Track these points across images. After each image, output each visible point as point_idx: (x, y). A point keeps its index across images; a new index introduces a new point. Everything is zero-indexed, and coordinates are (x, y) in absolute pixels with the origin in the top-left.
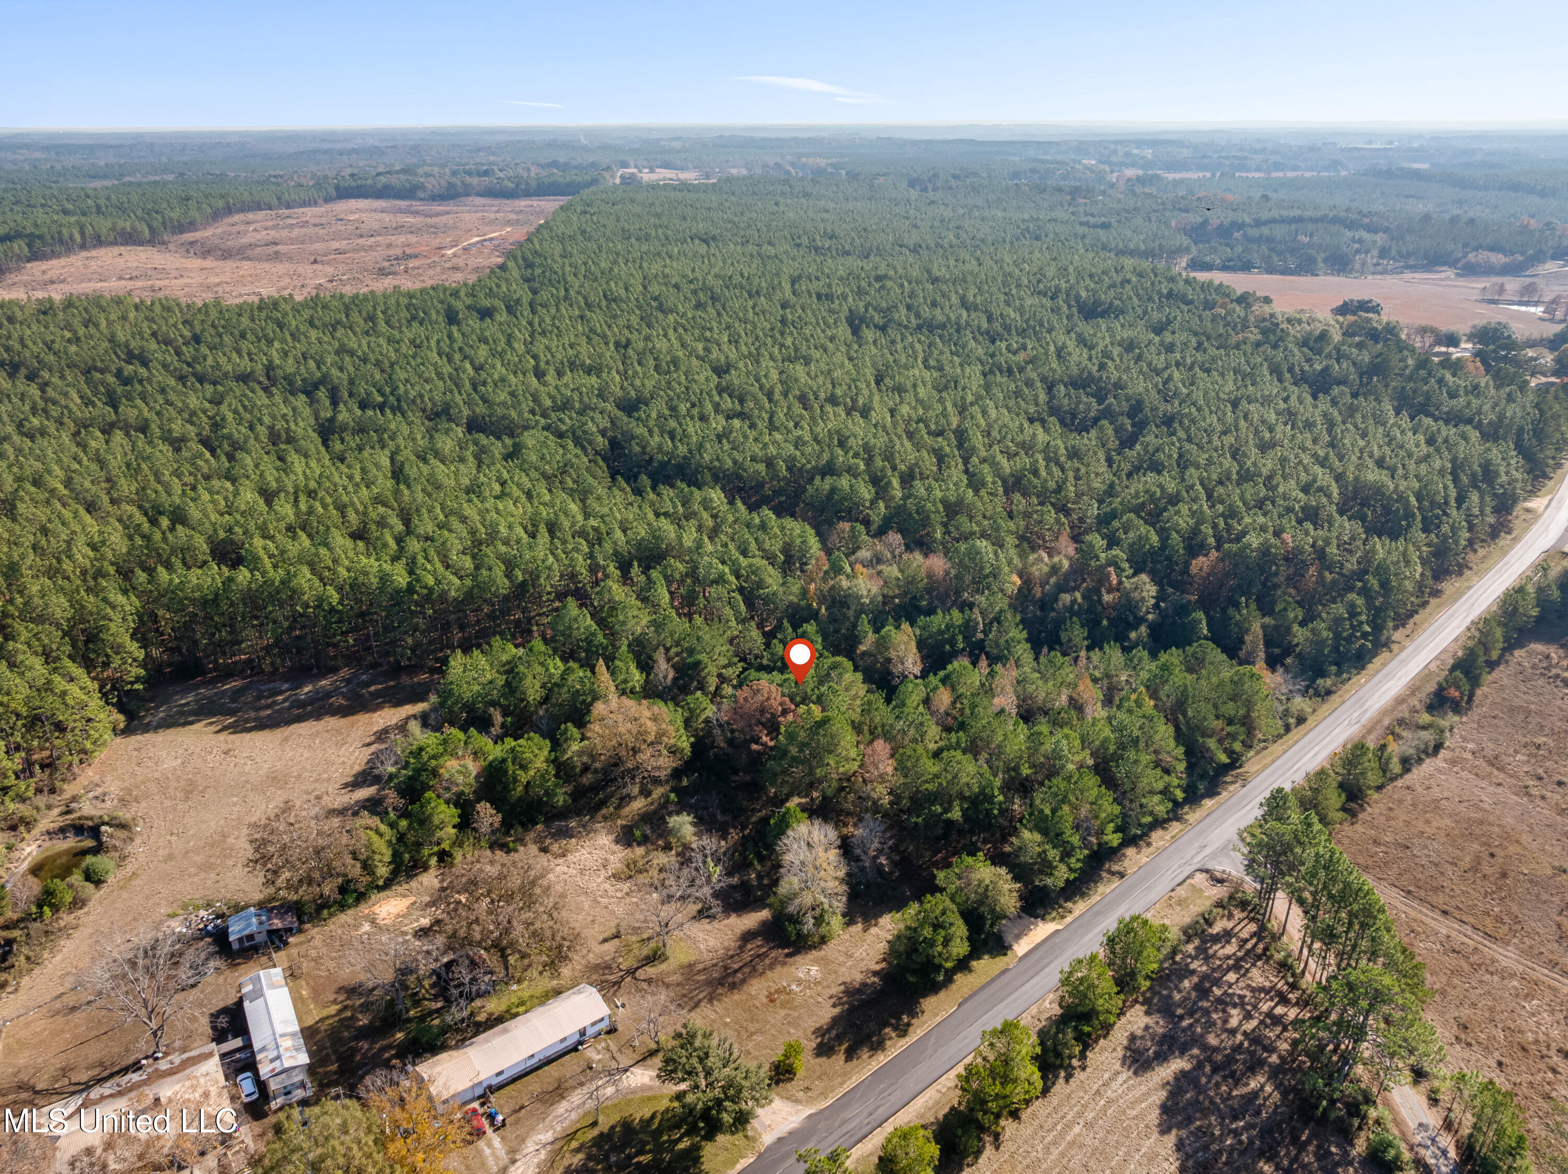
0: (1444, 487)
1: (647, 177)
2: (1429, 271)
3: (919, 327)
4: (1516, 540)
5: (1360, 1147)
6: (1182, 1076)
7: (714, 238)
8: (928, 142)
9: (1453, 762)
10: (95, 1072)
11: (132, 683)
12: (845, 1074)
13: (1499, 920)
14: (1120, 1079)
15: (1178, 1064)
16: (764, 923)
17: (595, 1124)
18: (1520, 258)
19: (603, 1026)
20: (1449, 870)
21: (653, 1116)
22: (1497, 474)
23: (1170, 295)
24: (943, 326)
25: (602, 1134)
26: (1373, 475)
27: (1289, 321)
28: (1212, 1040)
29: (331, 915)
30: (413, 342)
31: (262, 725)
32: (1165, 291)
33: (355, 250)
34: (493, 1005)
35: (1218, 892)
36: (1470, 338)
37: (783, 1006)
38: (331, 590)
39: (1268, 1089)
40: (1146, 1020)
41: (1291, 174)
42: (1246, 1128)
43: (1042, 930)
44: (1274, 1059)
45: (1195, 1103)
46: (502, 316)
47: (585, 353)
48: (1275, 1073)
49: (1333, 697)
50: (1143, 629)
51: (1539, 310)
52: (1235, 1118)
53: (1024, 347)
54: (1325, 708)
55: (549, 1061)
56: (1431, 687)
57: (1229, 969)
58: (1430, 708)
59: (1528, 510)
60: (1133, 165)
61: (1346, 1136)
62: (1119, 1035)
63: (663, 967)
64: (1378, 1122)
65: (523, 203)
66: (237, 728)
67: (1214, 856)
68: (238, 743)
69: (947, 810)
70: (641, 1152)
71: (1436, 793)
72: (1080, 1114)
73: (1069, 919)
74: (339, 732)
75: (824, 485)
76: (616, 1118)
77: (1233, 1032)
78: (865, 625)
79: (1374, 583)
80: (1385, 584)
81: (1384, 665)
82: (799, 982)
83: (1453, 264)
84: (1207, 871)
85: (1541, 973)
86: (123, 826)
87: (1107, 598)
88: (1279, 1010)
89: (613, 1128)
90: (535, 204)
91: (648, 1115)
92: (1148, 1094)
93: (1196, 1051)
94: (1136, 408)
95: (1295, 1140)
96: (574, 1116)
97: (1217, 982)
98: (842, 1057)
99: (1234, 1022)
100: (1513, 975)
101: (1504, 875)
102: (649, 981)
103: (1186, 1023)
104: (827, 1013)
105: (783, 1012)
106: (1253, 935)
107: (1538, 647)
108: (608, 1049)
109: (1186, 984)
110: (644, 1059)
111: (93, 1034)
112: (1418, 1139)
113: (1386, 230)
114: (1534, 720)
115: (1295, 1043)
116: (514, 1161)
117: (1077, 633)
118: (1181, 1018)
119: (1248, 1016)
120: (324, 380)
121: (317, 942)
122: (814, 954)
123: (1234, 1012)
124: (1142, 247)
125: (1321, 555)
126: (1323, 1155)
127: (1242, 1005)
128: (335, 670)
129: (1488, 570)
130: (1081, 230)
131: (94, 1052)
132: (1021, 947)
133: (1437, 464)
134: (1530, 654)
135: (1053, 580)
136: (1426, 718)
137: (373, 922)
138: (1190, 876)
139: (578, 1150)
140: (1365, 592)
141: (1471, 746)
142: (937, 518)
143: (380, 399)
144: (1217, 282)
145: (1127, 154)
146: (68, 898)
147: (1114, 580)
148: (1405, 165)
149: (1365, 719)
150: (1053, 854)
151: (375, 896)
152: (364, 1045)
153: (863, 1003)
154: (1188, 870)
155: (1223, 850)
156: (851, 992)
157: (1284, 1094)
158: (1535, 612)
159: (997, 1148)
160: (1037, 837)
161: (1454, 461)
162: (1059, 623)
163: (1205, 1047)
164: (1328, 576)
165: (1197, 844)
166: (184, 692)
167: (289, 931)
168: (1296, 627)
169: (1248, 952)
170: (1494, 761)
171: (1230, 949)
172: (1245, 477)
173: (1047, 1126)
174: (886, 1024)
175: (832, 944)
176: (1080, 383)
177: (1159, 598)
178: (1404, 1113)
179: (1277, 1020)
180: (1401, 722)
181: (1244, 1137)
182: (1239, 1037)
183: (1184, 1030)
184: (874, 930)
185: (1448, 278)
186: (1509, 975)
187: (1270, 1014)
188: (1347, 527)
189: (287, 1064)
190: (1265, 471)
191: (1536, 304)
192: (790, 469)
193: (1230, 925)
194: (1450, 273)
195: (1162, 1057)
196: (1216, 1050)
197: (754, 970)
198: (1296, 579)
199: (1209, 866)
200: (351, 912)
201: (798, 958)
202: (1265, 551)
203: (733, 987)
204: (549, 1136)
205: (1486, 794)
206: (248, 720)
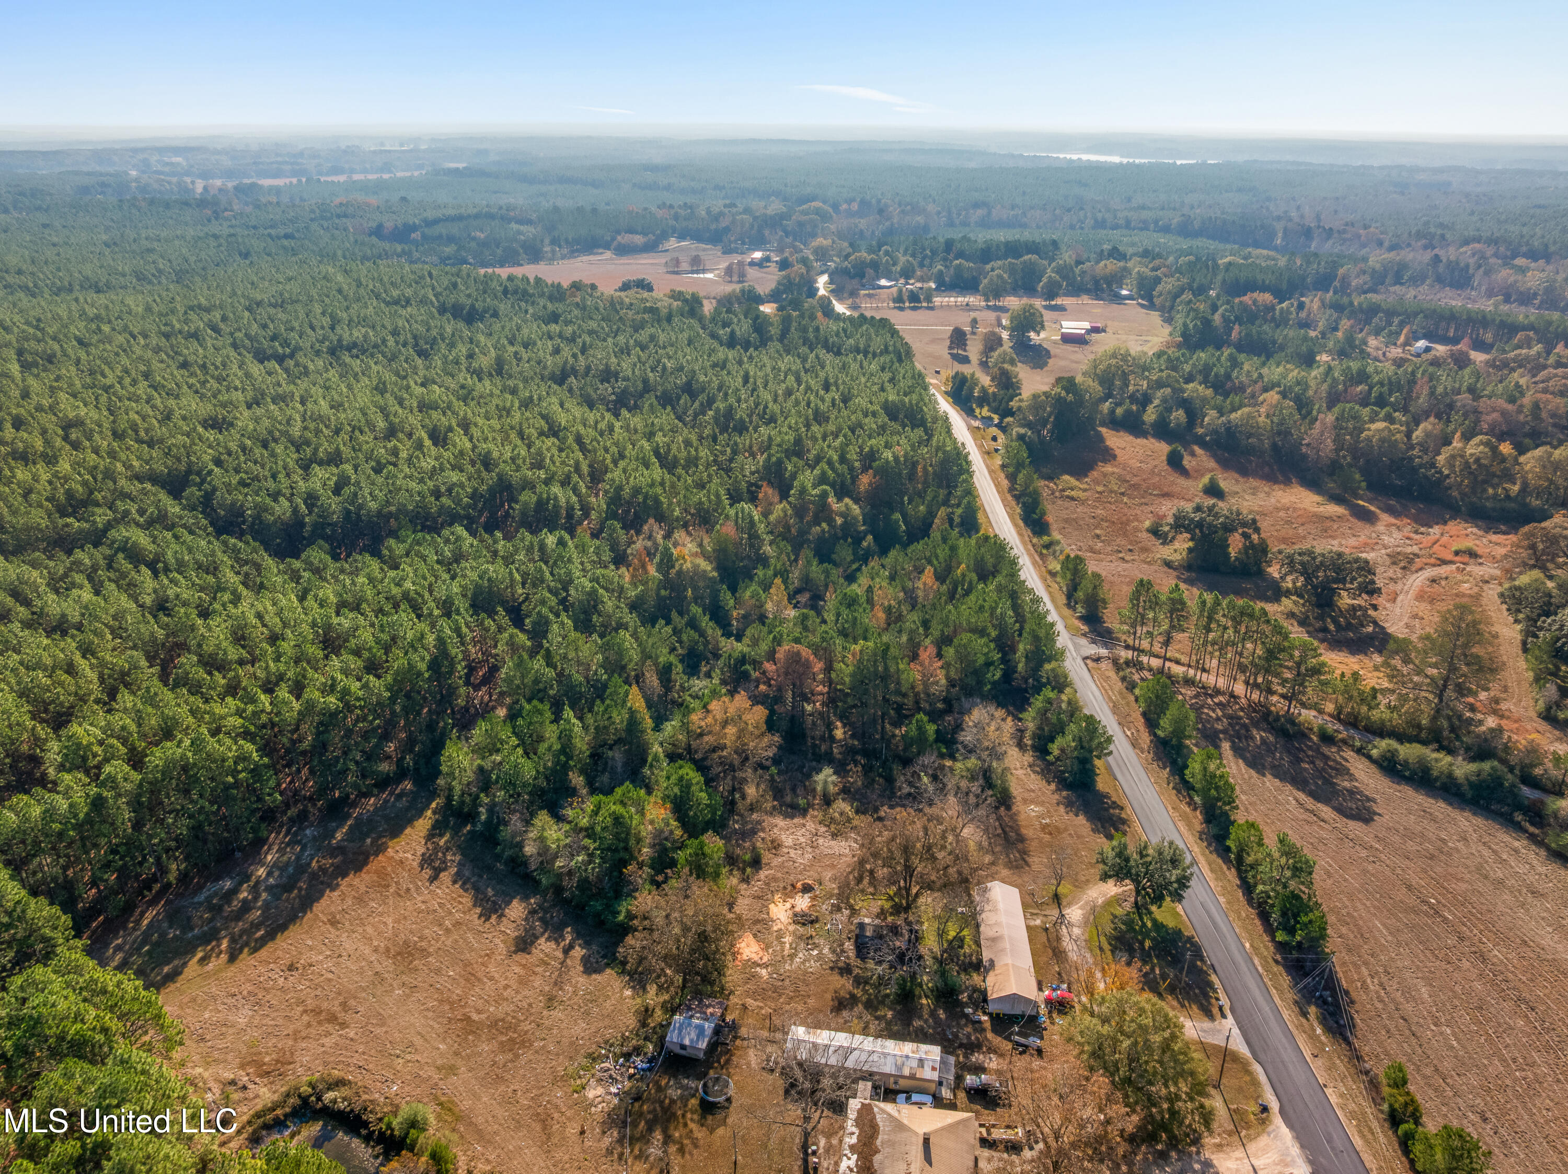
5: (1314, 738)
15: (1226, 747)
17: (1101, 949)
18: (652, 237)
19: (1024, 899)
21: (1113, 923)
25: (1110, 949)
28: (1218, 727)
35: (1106, 666)
37: (1059, 832)
39: (1263, 735)
42: (1280, 754)
44: (1245, 721)
45: (1253, 757)
48: (1256, 726)
50: (870, 537)
51: (711, 276)
52: (1273, 754)
56: (1021, 522)
58: (1036, 533)
61: (1305, 736)
64: (1308, 723)
66: (249, 943)
67: (1078, 649)
68: (281, 954)
70: (1141, 943)
74: (381, 887)
76: (1102, 939)
77: (1219, 719)
78: (727, 595)
82: (1037, 817)
84: (1087, 658)
87: (840, 522)
88: (1216, 701)
89: (1109, 943)
91: (1112, 926)
92: (1239, 767)
93: (1221, 736)
95: (1298, 749)
96: (1086, 954)
99: (1212, 715)
104: (1082, 821)
105: (1066, 835)
108: (1033, 914)
110: (1059, 905)
112: (1321, 723)
113: (531, 222)
114: (1081, 523)
115: (1242, 711)
117: (846, 552)
119: (1212, 710)
122: (1016, 800)
123: (1205, 711)
126: (1309, 748)
127: (1203, 706)
136: (1046, 539)
137: (758, 965)
138: (1085, 664)
141: (1074, 547)
145: (166, 164)
153: (1084, 806)
154: (1080, 662)
155: (1077, 644)
156: (1068, 805)
157: (1271, 733)
163: (1222, 733)
165: (1066, 648)
174: (1107, 810)
175: (1013, 791)
179: (1222, 705)
180: (1036, 545)
181: (1285, 759)
182: (1224, 720)
187: (1216, 704)
189: (936, 1057)
193: (1138, 676)
195: (1217, 746)
196: (1225, 731)
197: (1011, 827)
199: (1084, 654)
200: (728, 973)
201: (1015, 808)
203: (1020, 841)
206: (248, 932)
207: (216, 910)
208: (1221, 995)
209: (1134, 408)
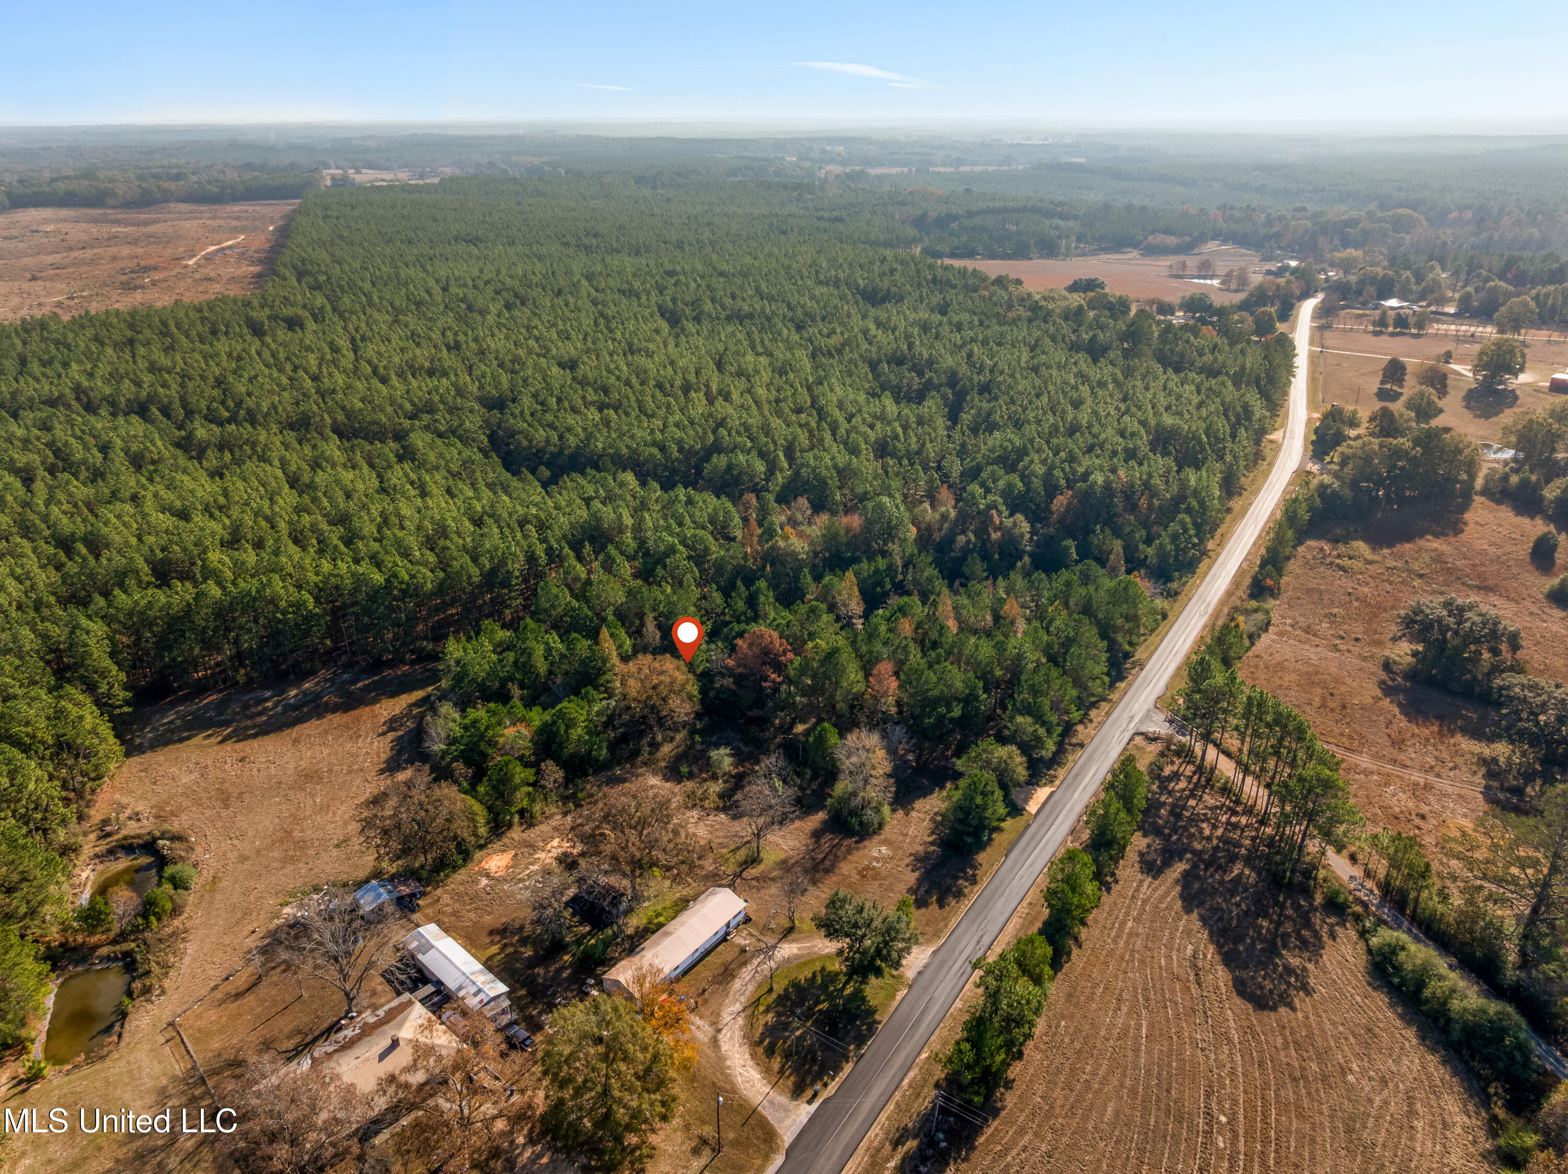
0: (1222, 426)
1: (358, 178)
2: (1118, 252)
3: (729, 318)
4: (1271, 465)
5: (1318, 899)
6: (1186, 875)
7: (478, 239)
8: (630, 140)
9: (1281, 634)
10: (298, 1039)
11: (120, 707)
12: (944, 919)
13: (1350, 737)
14: (1145, 885)
15: (1180, 867)
16: (824, 822)
17: (771, 990)
18: (1188, 239)
19: (740, 918)
20: (1308, 709)
21: (814, 974)
22: (1253, 413)
23: (934, 280)
24: (751, 316)
25: (779, 996)
26: (1168, 420)
27: (1045, 298)
28: (1197, 846)
29: (447, 876)
30: (229, 355)
31: (265, 731)
32: (929, 277)
33: (74, 264)
34: (634, 922)
35: (1154, 749)
36: (1181, 307)
37: (874, 879)
38: (306, 596)
39: (1247, 872)
40: (1146, 841)
41: (977, 169)
42: (1242, 899)
43: (1042, 793)
44: (1243, 851)
45: (1202, 890)
46: (311, 325)
47: (422, 356)
48: (1248, 861)
49: (1180, 597)
50: (1027, 559)
51: (1216, 282)
52: (1232, 896)
53: (833, 332)
54: (1177, 604)
55: (708, 952)
56: (1247, 581)
57: (1188, 798)
58: (1252, 596)
59: (1272, 441)
60: (832, 161)
61: (1307, 893)
62: (1131, 855)
63: (761, 867)
64: (1325, 880)
65: (236, 208)
66: (241, 736)
67: (1142, 721)
68: (248, 749)
69: (950, 710)
70: (817, 1003)
71: (1278, 657)
72: (1127, 914)
73: (1057, 783)
74: (347, 727)
75: (720, 461)
76: (784, 983)
77: (1209, 839)
78: (807, 578)
79: (1194, 504)
80: (1202, 503)
81: (1210, 568)
82: (877, 860)
83: (1136, 245)
84: (1142, 734)
85: (1389, 768)
86: (176, 838)
87: (995, 536)
88: (1233, 819)
89: (786, 990)
90: (250, 209)
91: (810, 976)
92: (1167, 893)
93: (1188, 856)
94: (953, 379)
95: (1277, 903)
96: (751, 988)
97: (1184, 807)
98: (935, 906)
99: (1207, 832)
100: (1372, 773)
101: (1344, 707)
102: (756, 879)
103: (1175, 837)
104: (912, 878)
105: (877, 883)
106: (1194, 773)
107: (1312, 543)
108: (751, 934)
109: (1163, 811)
110: (785, 936)
111: (273, 1011)
112: (1352, 886)
113: (1076, 218)
114: (1326, 597)
115: (1253, 839)
116: (719, 1031)
117: (978, 567)
118: (1170, 836)
119: (1215, 827)
120: (152, 398)
121: (446, 899)
122: (876, 839)
123: (1204, 825)
124: (882, 238)
125: (1147, 485)
126: (1297, 907)
127: (1208, 820)
128: (312, 673)
129: (1259, 490)
130: (822, 224)
131: (285, 1024)
132: (1032, 807)
133: (1212, 408)
134: (1310, 549)
135: (946, 525)
136: (1254, 604)
137: (488, 875)
138: (1132, 739)
139: (767, 1011)
140: (1189, 511)
141: (1288, 621)
142: (834, 482)
143: (227, 414)
144: (970, 269)
145: (824, 151)
146: (169, 906)
147: (997, 521)
148: (1065, 159)
149: (1210, 610)
150: (1042, 731)
151: (478, 855)
152: (540, 971)
153: (934, 867)
154: (1128, 736)
155: (1148, 716)
156: (920, 860)
157: (1259, 874)
158: (1307, 517)
159: (1080, 947)
160: (1029, 719)
161: (1223, 404)
162: (962, 560)
163: (1194, 852)
164: (1156, 503)
165: (1126, 715)
166: (164, 712)
167: (412, 896)
168: (1142, 547)
169: (1196, 784)
170: (1308, 630)
171: (1182, 784)
172: (1073, 430)
173: (1108, 925)
174: (956, 878)
175: (887, 828)
176: (898, 360)
177: (1032, 533)
178: (1339, 872)
179: (1235, 826)
180: (1236, 609)
181: (1243, 906)
182: (1215, 842)
183: (1175, 843)
184: (914, 814)
185: (1134, 259)
186: (1367, 773)
187: (1228, 823)
188: (1161, 463)
189: (492, 994)
190: (1084, 423)
191: (1212, 277)
192: (681, 450)
193: (1175, 768)
194: (1135, 254)
195: (1167, 864)
196: (1202, 852)
197: (836, 856)
198: (1133, 507)
199: (1144, 729)
200: (462, 871)
201: (866, 843)
202: (1107, 486)
203: (827, 871)
204: (738, 1007)
205: (1312, 654)
206: (246, 728)
207: (246, 707)
208: (833, 1087)
209: (1534, 478)
